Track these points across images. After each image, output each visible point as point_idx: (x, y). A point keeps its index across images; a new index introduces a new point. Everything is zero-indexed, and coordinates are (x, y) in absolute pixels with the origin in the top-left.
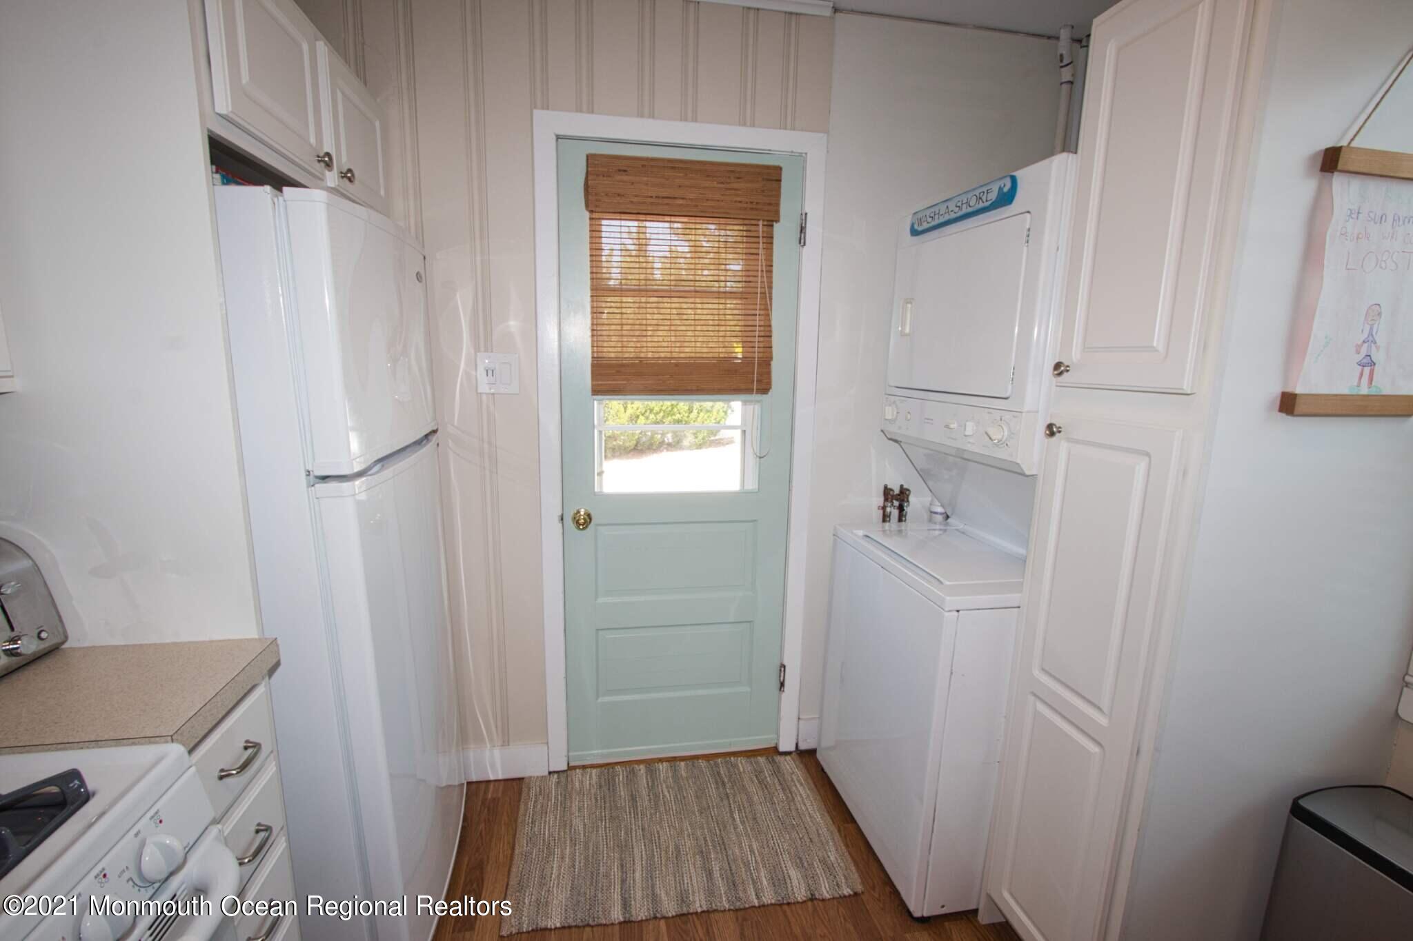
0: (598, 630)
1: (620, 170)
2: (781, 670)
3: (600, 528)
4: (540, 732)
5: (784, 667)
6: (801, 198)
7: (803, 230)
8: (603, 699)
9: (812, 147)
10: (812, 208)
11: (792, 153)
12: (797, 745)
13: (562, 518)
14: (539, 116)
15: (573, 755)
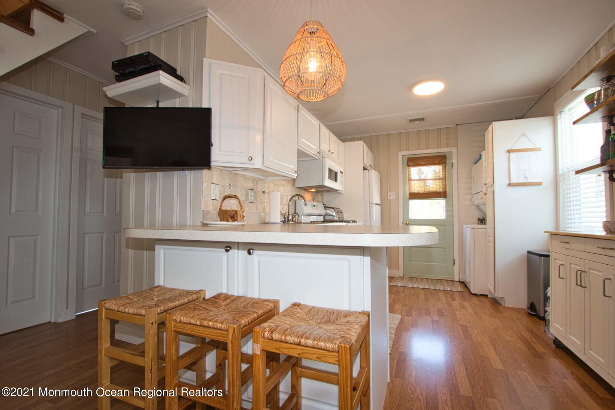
1: (413, 160)
2: (453, 260)
3: (410, 225)
4: (397, 267)
6: (452, 159)
7: (452, 165)
8: (411, 262)
9: (453, 150)
10: (454, 161)
11: (449, 152)
12: (459, 280)
13: (403, 223)
14: (399, 153)
15: (404, 274)
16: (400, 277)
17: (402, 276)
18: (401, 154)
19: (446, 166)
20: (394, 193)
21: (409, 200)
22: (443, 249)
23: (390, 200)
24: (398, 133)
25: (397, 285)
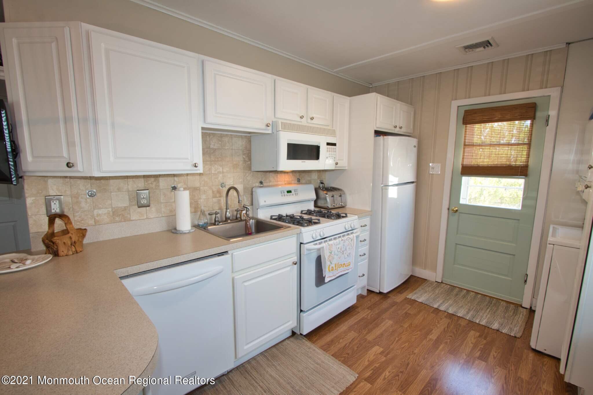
0: (457, 244)
1: (474, 113)
2: (525, 276)
3: (460, 214)
4: (434, 269)
5: (527, 275)
6: (548, 110)
7: (547, 121)
8: (455, 266)
9: (554, 93)
10: (553, 113)
11: (544, 96)
12: (531, 307)
13: (449, 209)
14: (453, 102)
15: (444, 279)
16: (436, 282)
17: (441, 282)
18: (455, 104)
19: (534, 122)
20: (439, 165)
21: (462, 176)
22: (512, 256)
23: (433, 174)
24: (455, 70)
25: (416, 299)
